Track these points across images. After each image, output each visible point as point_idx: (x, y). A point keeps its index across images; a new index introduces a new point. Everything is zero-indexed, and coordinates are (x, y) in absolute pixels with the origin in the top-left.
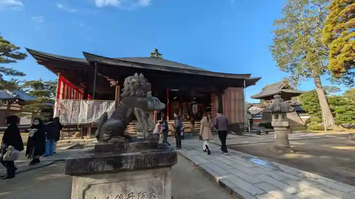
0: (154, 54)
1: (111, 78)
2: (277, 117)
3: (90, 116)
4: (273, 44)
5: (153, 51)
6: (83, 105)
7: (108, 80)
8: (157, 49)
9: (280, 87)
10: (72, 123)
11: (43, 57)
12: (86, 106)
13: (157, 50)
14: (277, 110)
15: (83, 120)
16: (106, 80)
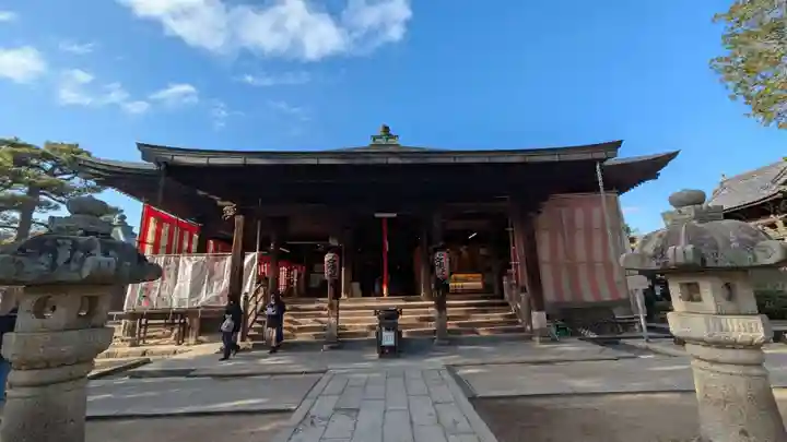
0: (380, 137)
1: (223, 200)
2: (692, 294)
3: (195, 291)
4: (725, 52)
5: (379, 132)
6: (185, 265)
7: (219, 203)
8: (387, 125)
9: (774, 182)
10: (160, 307)
11: (104, 170)
12: (189, 268)
13: (386, 129)
14: (680, 260)
15: (181, 301)
16: (216, 204)
